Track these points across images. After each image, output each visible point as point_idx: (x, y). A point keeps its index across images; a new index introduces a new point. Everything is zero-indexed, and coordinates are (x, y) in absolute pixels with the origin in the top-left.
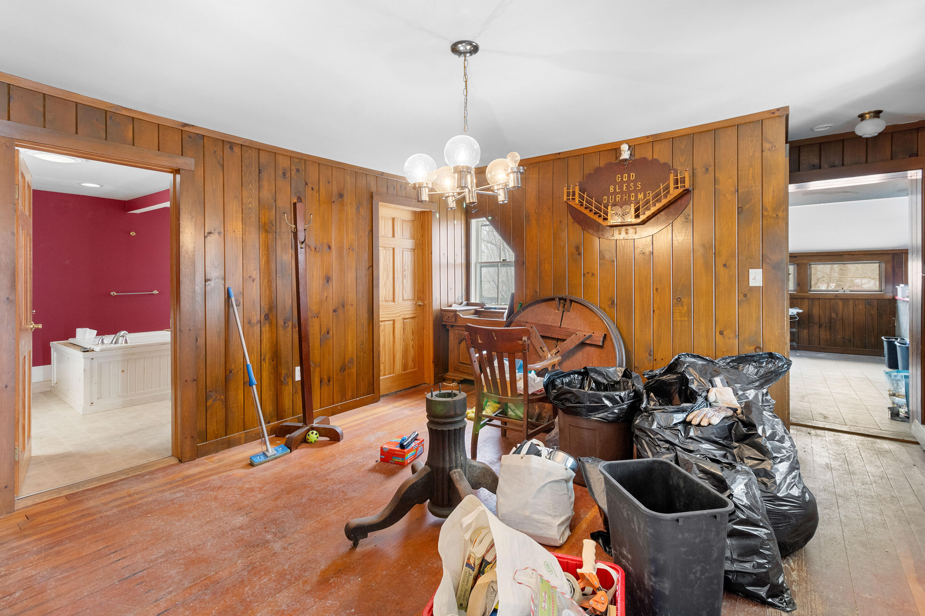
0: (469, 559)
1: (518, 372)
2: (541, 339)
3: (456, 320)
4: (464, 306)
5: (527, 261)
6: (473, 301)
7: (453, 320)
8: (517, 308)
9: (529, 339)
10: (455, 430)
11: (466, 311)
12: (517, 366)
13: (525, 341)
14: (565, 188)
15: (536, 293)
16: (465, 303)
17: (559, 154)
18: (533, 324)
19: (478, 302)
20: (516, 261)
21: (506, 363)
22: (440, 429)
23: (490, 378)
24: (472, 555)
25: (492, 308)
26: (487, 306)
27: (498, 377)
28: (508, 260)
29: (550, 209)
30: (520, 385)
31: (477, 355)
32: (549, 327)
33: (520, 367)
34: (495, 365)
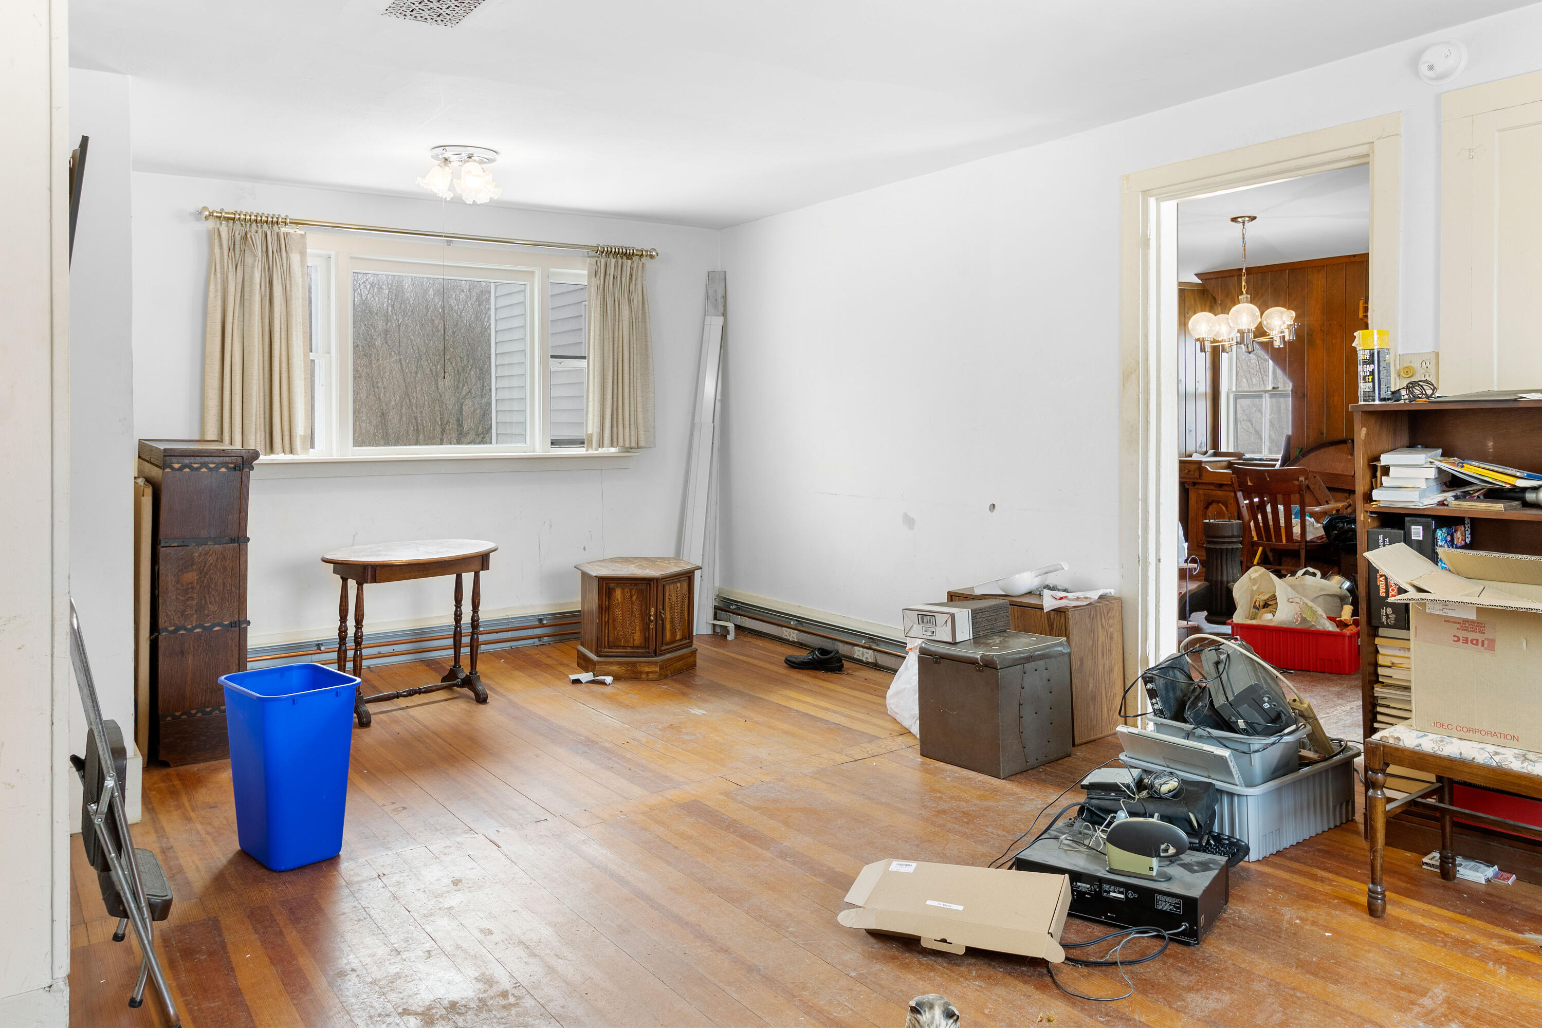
0: (1255, 603)
1: (1294, 518)
2: (1327, 491)
3: (1200, 475)
4: (1210, 456)
5: (1309, 392)
6: (1223, 448)
7: (1197, 475)
8: (1295, 453)
9: (1307, 479)
10: (1232, 549)
11: (1215, 463)
12: (1293, 511)
13: (1302, 481)
14: (1361, 303)
15: (1322, 434)
16: (1211, 452)
17: (1354, 256)
18: (1316, 473)
19: (1231, 450)
20: (1295, 392)
21: (1281, 508)
22: (1218, 547)
23: (1261, 525)
24: (1258, 600)
25: (1256, 460)
26: (1247, 456)
27: (1271, 523)
28: (1281, 388)
29: (1341, 326)
30: (1297, 530)
31: (1247, 502)
32: (1337, 476)
33: (1297, 512)
34: (1268, 511)
